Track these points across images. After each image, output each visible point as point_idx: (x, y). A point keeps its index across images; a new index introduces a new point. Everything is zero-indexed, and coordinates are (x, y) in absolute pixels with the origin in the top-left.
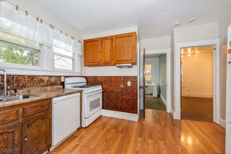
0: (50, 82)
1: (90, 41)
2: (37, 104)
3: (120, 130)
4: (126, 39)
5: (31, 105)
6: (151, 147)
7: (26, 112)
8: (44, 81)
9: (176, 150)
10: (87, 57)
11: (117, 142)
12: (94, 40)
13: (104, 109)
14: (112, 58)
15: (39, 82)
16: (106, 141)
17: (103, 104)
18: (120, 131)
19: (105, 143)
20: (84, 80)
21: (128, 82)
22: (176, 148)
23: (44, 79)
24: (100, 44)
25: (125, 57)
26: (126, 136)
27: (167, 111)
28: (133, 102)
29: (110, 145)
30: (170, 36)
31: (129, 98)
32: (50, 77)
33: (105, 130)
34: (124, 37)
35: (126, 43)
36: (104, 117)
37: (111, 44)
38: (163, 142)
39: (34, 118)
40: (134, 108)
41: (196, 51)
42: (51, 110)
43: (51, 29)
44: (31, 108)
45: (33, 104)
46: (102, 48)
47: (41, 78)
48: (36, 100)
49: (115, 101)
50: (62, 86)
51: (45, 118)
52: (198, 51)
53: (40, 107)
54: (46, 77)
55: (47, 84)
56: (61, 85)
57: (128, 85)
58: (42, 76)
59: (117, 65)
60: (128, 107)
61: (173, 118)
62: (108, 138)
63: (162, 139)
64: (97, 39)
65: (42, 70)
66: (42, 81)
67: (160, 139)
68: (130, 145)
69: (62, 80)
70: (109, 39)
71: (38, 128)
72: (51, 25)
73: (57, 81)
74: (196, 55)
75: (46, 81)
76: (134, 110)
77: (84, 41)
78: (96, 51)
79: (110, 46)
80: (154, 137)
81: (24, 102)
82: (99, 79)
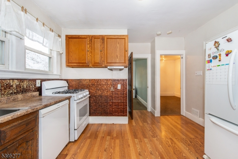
0: (21, 88)
1: (75, 37)
2: (20, 122)
3: (115, 135)
4: (119, 42)
5: (12, 125)
6: (149, 146)
7: (5, 136)
8: (12, 86)
9: (167, 143)
10: (71, 57)
11: (117, 149)
12: (81, 37)
13: (91, 116)
14: (103, 60)
15: (5, 89)
16: (105, 150)
17: (90, 110)
18: (115, 137)
19: (105, 153)
20: (65, 84)
21: (118, 85)
22: (167, 142)
23: (11, 84)
24: (88, 42)
25: (117, 59)
26: (123, 141)
27: (148, 110)
28: (124, 105)
29: (112, 154)
30: (150, 44)
31: (119, 101)
32: (21, 81)
33: (99, 139)
34: (117, 38)
35: (118, 45)
36: (92, 124)
37: (101, 43)
38: (156, 138)
39: (16, 144)
40: (124, 111)
41: (163, 58)
42: (38, 127)
43: (23, 13)
44: (12, 129)
45: (14, 122)
46: (90, 47)
47: (7, 83)
48: (19, 116)
49: (104, 106)
50: (37, 93)
51: (30, 140)
52: (165, 58)
53: (25, 125)
54: (15, 81)
55: (17, 91)
56: (36, 91)
57: (118, 88)
58: (10, 80)
59: (108, 67)
60: (118, 110)
61: (155, 116)
62: (105, 147)
63: (154, 136)
64: (85, 37)
65: (8, 70)
66: (9, 86)
67: (152, 136)
68: (131, 149)
69: (38, 85)
70: (99, 38)
71: (22, 156)
72: (23, 8)
73: (31, 87)
74: (163, 61)
75: (14, 86)
76: (124, 113)
77: (67, 36)
78: (83, 50)
79: (100, 46)
80: (148, 136)
81: (2, 122)
82: (85, 83)
